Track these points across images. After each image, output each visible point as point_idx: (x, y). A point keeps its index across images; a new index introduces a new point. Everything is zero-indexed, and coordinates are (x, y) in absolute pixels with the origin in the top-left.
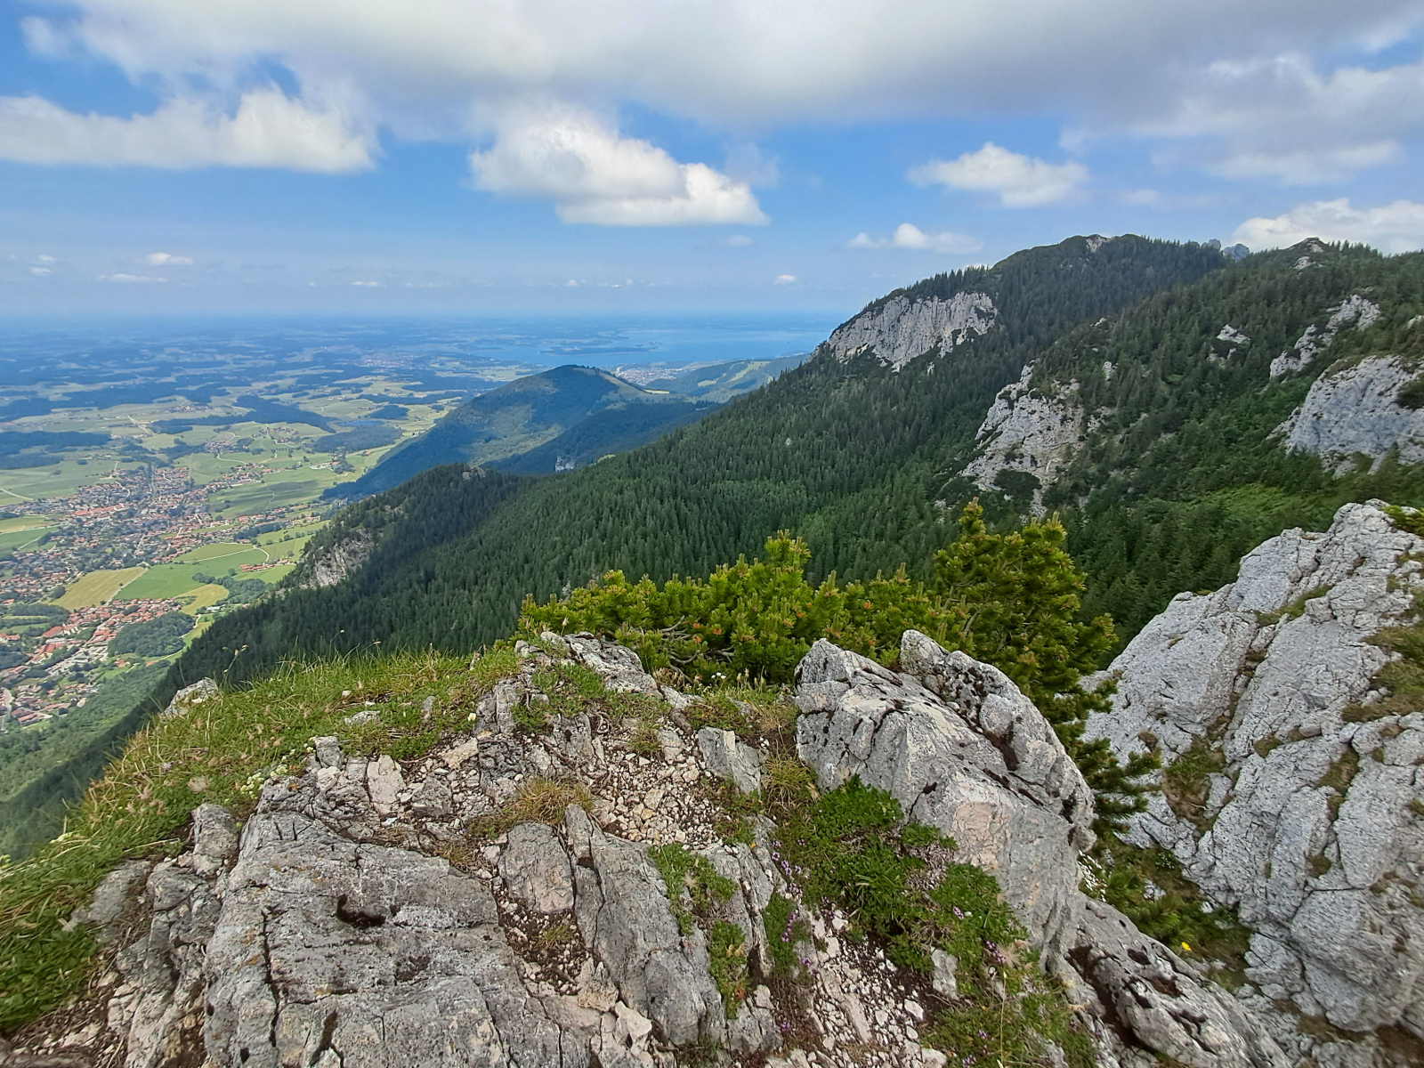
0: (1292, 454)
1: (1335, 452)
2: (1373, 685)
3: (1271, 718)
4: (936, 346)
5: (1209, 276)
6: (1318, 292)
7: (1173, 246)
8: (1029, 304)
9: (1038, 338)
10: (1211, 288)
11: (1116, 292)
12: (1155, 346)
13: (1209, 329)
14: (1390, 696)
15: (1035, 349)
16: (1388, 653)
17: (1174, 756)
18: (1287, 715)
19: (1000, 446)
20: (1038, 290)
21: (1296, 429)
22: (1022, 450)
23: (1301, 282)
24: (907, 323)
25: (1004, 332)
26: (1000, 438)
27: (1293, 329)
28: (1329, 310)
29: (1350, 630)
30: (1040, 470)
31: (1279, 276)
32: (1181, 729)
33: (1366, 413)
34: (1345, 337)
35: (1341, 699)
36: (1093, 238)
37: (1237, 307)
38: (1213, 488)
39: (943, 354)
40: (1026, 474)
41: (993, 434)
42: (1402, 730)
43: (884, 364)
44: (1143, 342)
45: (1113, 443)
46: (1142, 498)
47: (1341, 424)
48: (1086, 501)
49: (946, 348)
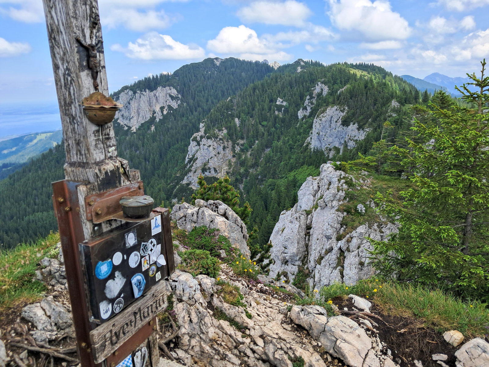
0: (314, 150)
1: (327, 147)
2: (342, 226)
3: (319, 249)
4: (153, 116)
5: (267, 76)
6: (307, 82)
7: (250, 63)
8: (195, 92)
9: (203, 109)
10: (269, 81)
11: (232, 85)
12: (253, 109)
13: (272, 100)
14: (347, 228)
15: (203, 114)
16: (343, 214)
17: (294, 276)
18: (322, 246)
19: (198, 165)
20: (197, 84)
21: (313, 140)
22: (209, 166)
23: (300, 77)
24: (134, 105)
25: (186, 107)
26: (197, 161)
27: (302, 98)
28: (312, 89)
29: (332, 208)
30: (219, 174)
31: (292, 75)
32: (294, 265)
33: (333, 130)
34: (320, 99)
35: (335, 233)
36: (217, 59)
37: (280, 89)
38: (291, 170)
39: (158, 120)
40: (213, 177)
41: (193, 159)
42: (352, 238)
43: (126, 128)
44: (248, 108)
45: (247, 156)
46: (265, 180)
47: (326, 135)
48: (243, 186)
49: (159, 117)
